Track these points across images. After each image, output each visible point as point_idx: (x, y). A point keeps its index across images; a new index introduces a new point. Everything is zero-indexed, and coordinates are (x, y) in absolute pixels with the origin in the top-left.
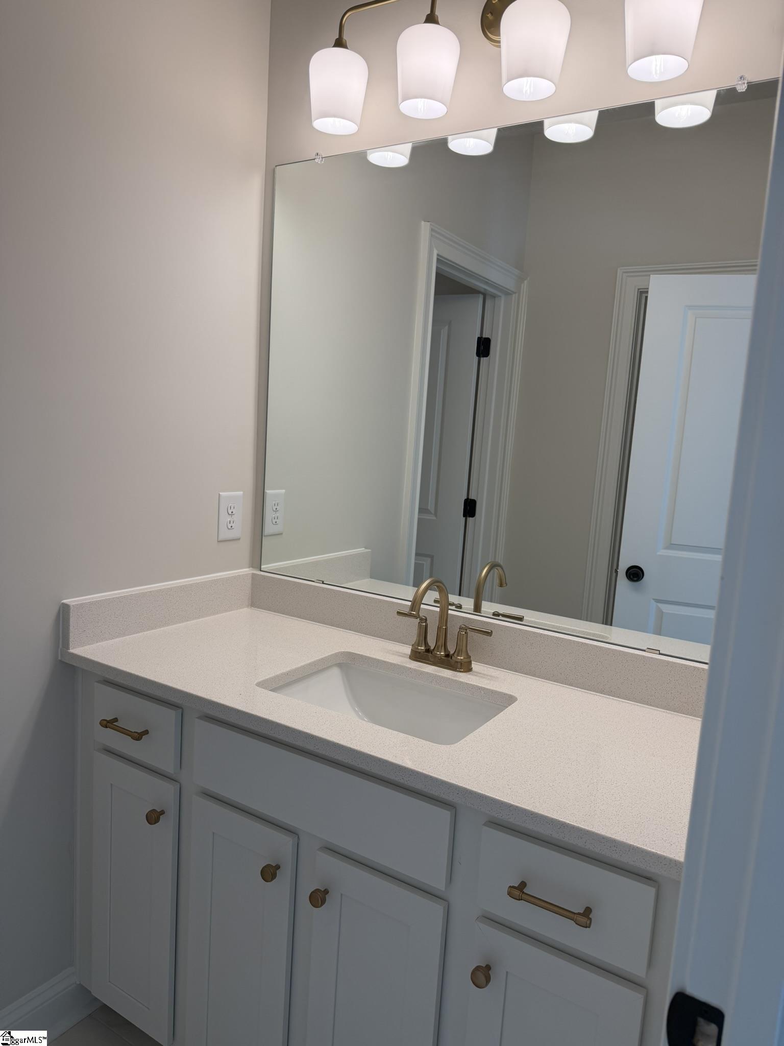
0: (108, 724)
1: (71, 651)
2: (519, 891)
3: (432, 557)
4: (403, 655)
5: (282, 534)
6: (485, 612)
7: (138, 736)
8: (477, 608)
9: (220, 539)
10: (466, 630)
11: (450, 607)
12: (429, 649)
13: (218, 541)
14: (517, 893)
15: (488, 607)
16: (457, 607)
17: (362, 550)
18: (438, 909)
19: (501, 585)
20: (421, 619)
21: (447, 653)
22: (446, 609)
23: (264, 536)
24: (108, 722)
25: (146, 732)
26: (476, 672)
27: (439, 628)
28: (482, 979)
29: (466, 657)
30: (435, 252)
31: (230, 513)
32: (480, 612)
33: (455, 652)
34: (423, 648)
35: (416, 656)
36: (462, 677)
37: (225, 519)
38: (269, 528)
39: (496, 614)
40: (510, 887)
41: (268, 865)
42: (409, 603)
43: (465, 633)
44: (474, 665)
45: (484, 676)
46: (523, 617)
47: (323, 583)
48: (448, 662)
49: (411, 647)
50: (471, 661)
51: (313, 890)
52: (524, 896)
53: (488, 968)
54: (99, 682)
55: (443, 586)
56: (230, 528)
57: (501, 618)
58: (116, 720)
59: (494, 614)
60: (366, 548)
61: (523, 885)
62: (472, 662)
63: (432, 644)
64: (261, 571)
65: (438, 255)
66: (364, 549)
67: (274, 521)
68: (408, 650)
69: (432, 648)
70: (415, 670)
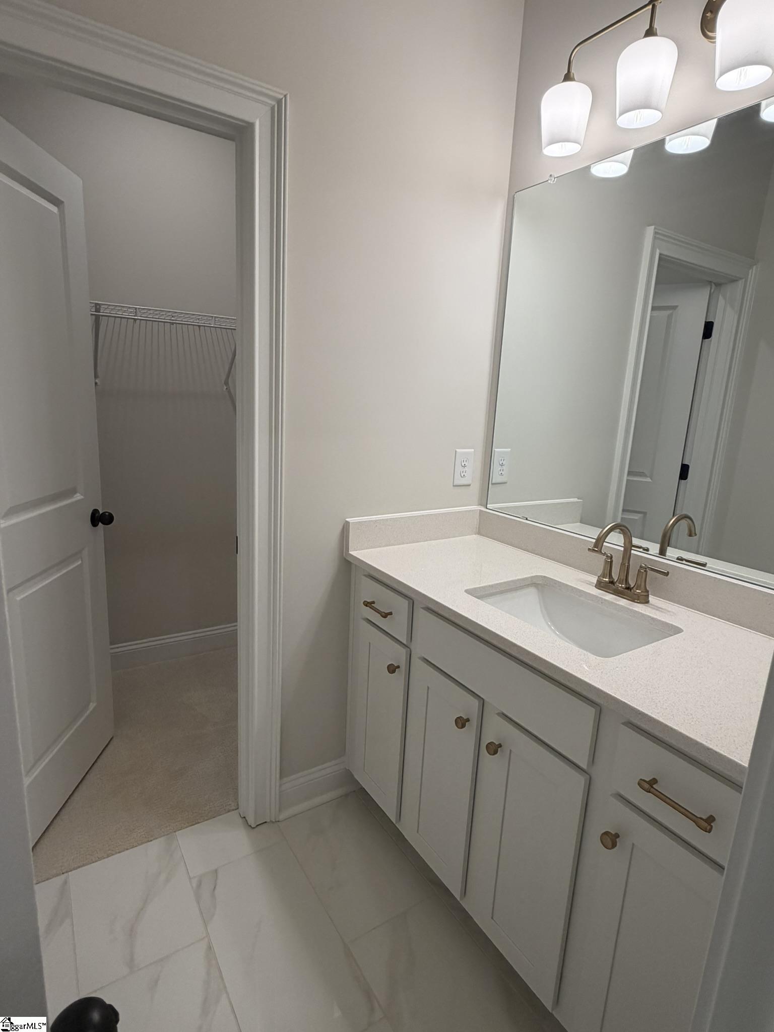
0: (367, 604)
1: (350, 552)
2: (650, 785)
3: (645, 513)
4: (590, 583)
5: (506, 483)
6: (669, 556)
7: (385, 615)
8: (662, 552)
9: (454, 484)
10: (646, 569)
11: (633, 548)
12: (612, 581)
13: (454, 486)
14: (647, 786)
15: (672, 552)
16: (644, 550)
17: (576, 500)
18: (580, 781)
19: (690, 535)
20: (607, 556)
21: (628, 586)
22: (629, 550)
23: (492, 484)
24: (368, 603)
25: (391, 614)
26: (652, 605)
27: (623, 564)
28: (609, 842)
29: (644, 591)
30: (658, 252)
31: (463, 465)
32: (665, 556)
33: (634, 586)
34: (607, 580)
35: (600, 585)
36: (639, 608)
37: (459, 469)
38: (496, 478)
39: (680, 559)
40: (641, 779)
41: (461, 717)
42: (594, 541)
43: (645, 571)
44: (651, 598)
45: (658, 609)
46: (706, 563)
47: (527, 519)
48: (627, 592)
49: (597, 577)
50: (648, 595)
51: (489, 742)
52: (652, 789)
53: (617, 836)
54: (365, 575)
55: (626, 530)
56: (463, 476)
57: (684, 562)
58: (373, 602)
59: (678, 559)
60: (578, 499)
61: (654, 781)
62: (650, 596)
63: (615, 577)
64: (487, 508)
65: (660, 254)
66: (576, 499)
67: (500, 473)
68: (594, 580)
69: (615, 581)
70: (597, 597)
